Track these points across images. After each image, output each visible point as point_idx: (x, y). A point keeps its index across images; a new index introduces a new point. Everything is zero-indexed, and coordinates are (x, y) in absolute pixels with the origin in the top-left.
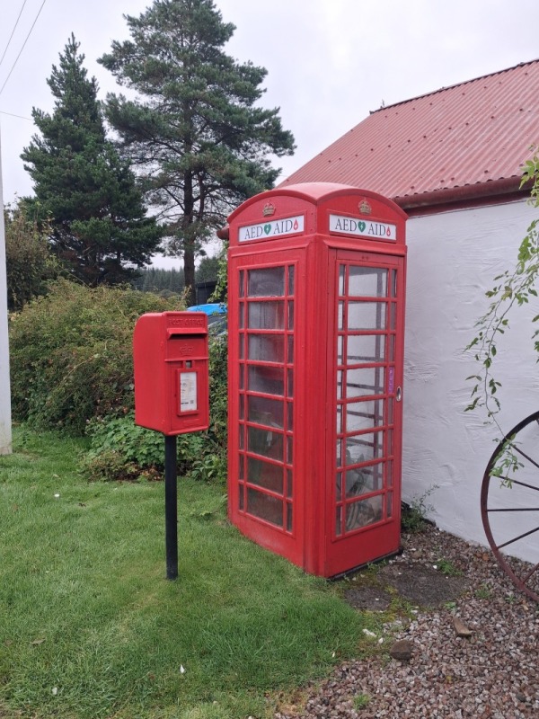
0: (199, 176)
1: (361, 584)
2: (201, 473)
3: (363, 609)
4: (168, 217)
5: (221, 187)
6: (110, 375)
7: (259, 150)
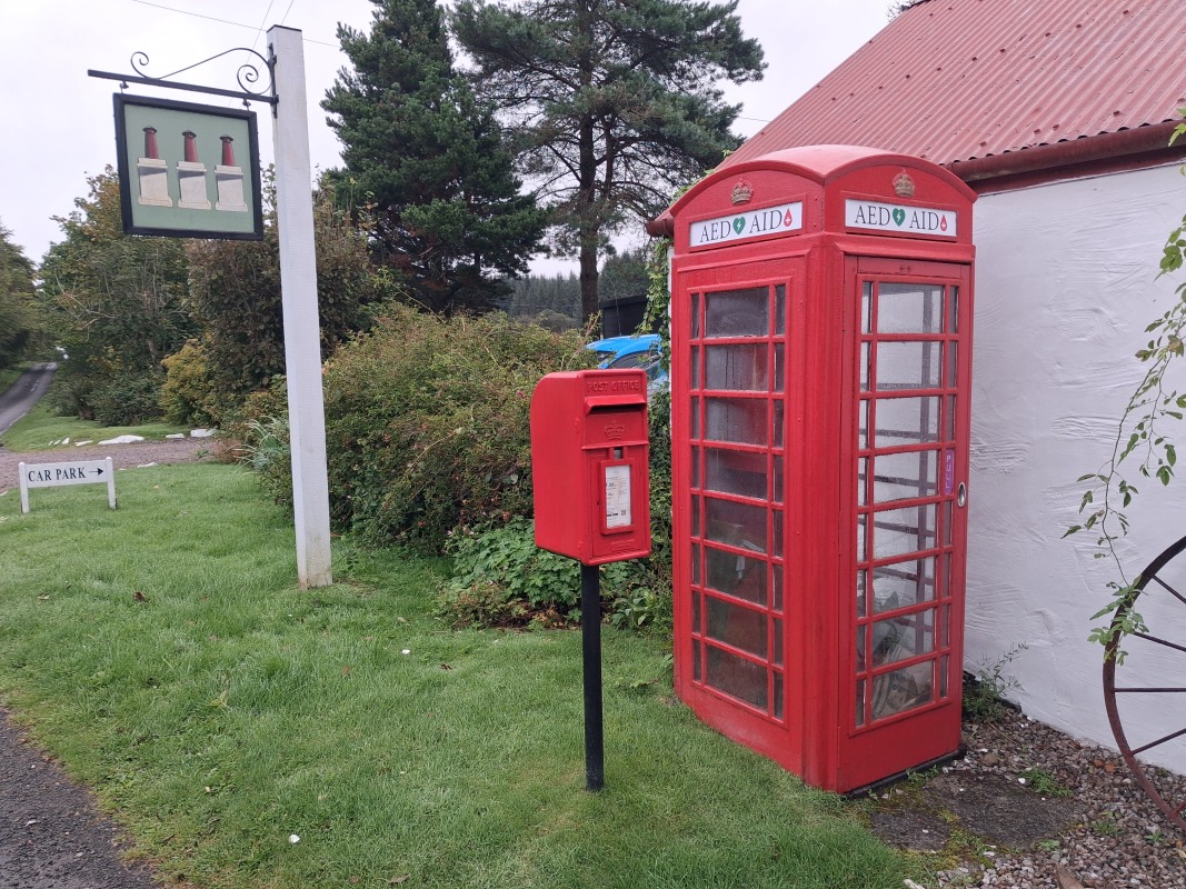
0: (604, 122)
1: (897, 805)
2: (626, 618)
3: (903, 846)
4: (554, 193)
5: (640, 139)
6: (481, 461)
7: (705, 74)
